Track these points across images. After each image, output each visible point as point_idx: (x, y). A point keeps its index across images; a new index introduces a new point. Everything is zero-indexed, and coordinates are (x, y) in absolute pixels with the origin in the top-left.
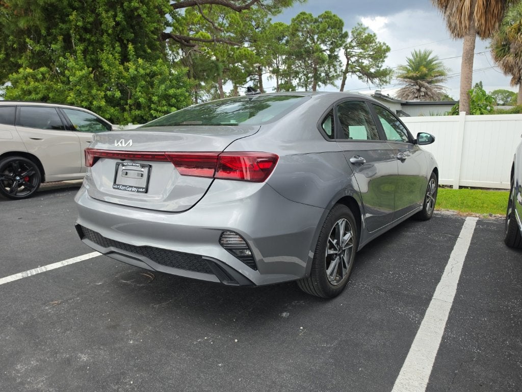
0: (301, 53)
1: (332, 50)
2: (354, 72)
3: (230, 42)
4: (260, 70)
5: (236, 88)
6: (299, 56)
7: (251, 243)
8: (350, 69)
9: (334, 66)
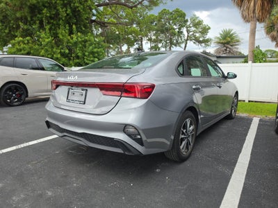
0: (163, 30)
1: (180, 29)
2: (191, 40)
3: (126, 24)
4: (142, 39)
5: (129, 48)
6: (162, 32)
7: (140, 132)
8: (189, 38)
9: (181, 37)
